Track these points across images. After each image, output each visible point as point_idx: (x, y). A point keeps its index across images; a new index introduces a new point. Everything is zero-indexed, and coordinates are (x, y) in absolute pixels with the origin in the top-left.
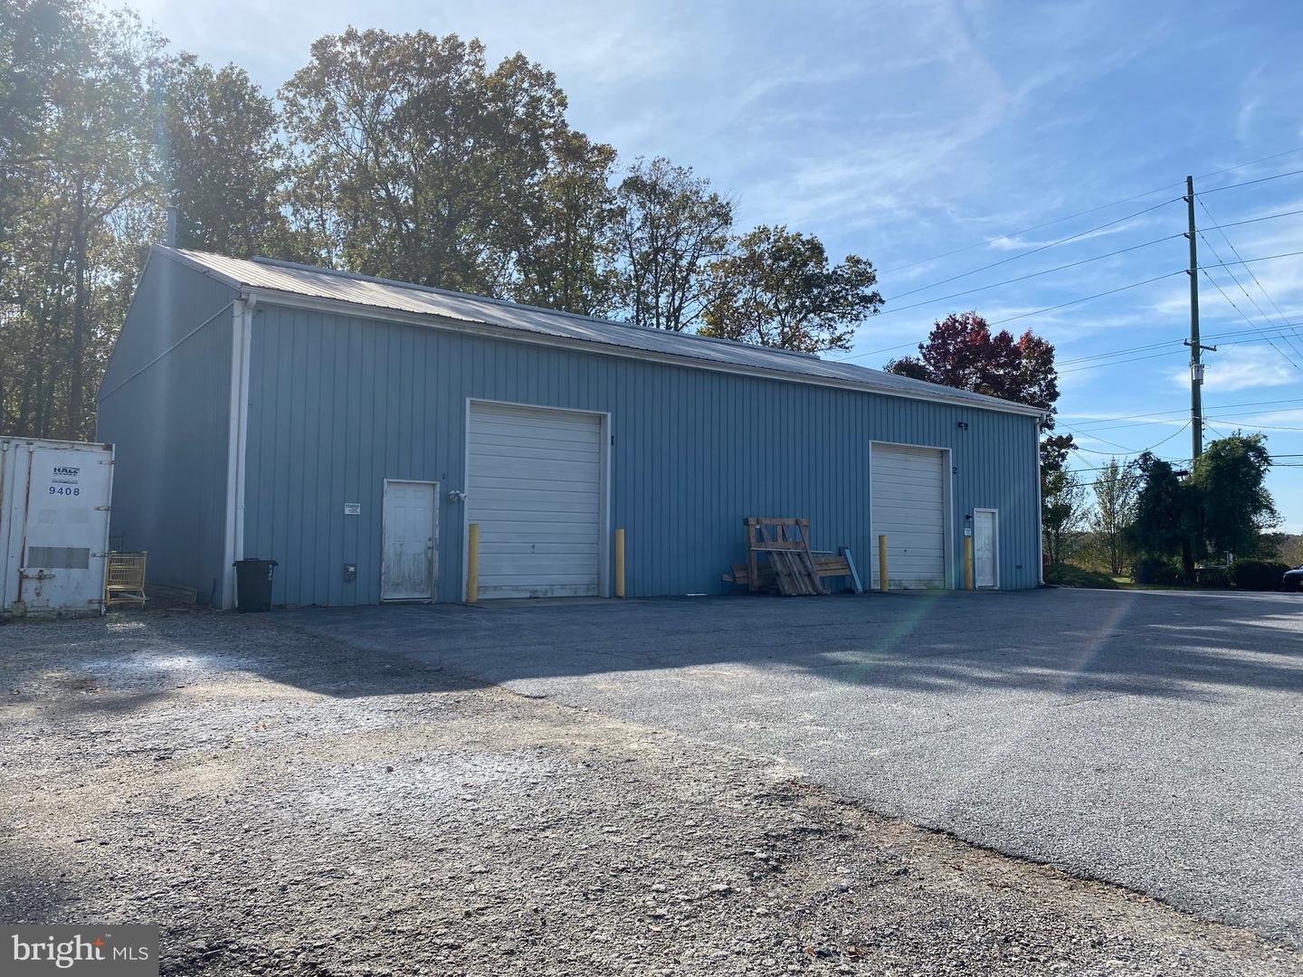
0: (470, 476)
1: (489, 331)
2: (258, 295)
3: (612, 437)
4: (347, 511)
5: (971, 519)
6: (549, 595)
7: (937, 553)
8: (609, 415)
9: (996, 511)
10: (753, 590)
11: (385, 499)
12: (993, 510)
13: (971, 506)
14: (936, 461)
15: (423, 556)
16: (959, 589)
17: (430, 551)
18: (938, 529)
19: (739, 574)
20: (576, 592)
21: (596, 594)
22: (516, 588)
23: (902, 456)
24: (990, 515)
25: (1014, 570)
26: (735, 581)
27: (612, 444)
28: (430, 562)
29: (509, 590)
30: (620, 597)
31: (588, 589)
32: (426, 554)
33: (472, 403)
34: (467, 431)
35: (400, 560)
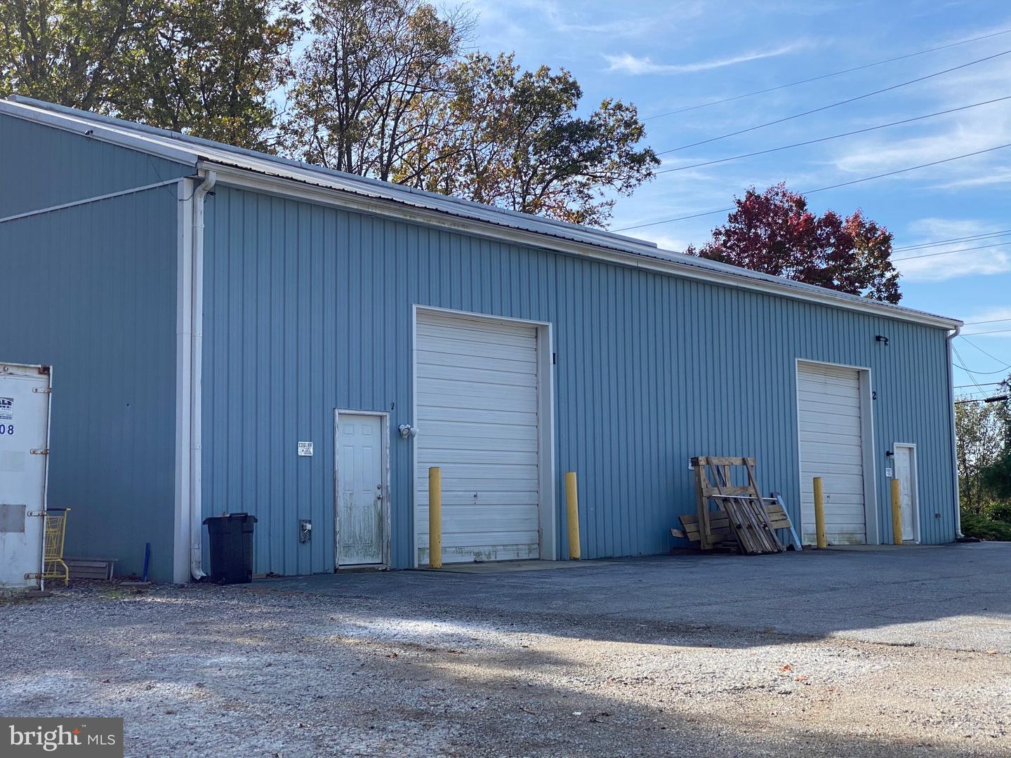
0: (418, 405)
1: (440, 220)
2: (218, 173)
3: (554, 354)
4: (301, 453)
5: (892, 457)
6: (493, 558)
7: (857, 499)
8: (551, 325)
9: (914, 446)
10: (709, 547)
11: (337, 436)
12: (911, 445)
13: (891, 440)
14: (853, 383)
15: (373, 509)
16: (883, 544)
17: (379, 502)
18: (857, 470)
19: (690, 528)
20: (518, 556)
21: (538, 557)
22: (460, 550)
23: (822, 378)
24: (907, 452)
25: (932, 520)
26: (686, 537)
27: (554, 363)
28: (381, 518)
29: (453, 552)
30: (576, 560)
31: (530, 551)
32: (375, 505)
33: (419, 312)
34: (415, 347)
35: (350, 516)
